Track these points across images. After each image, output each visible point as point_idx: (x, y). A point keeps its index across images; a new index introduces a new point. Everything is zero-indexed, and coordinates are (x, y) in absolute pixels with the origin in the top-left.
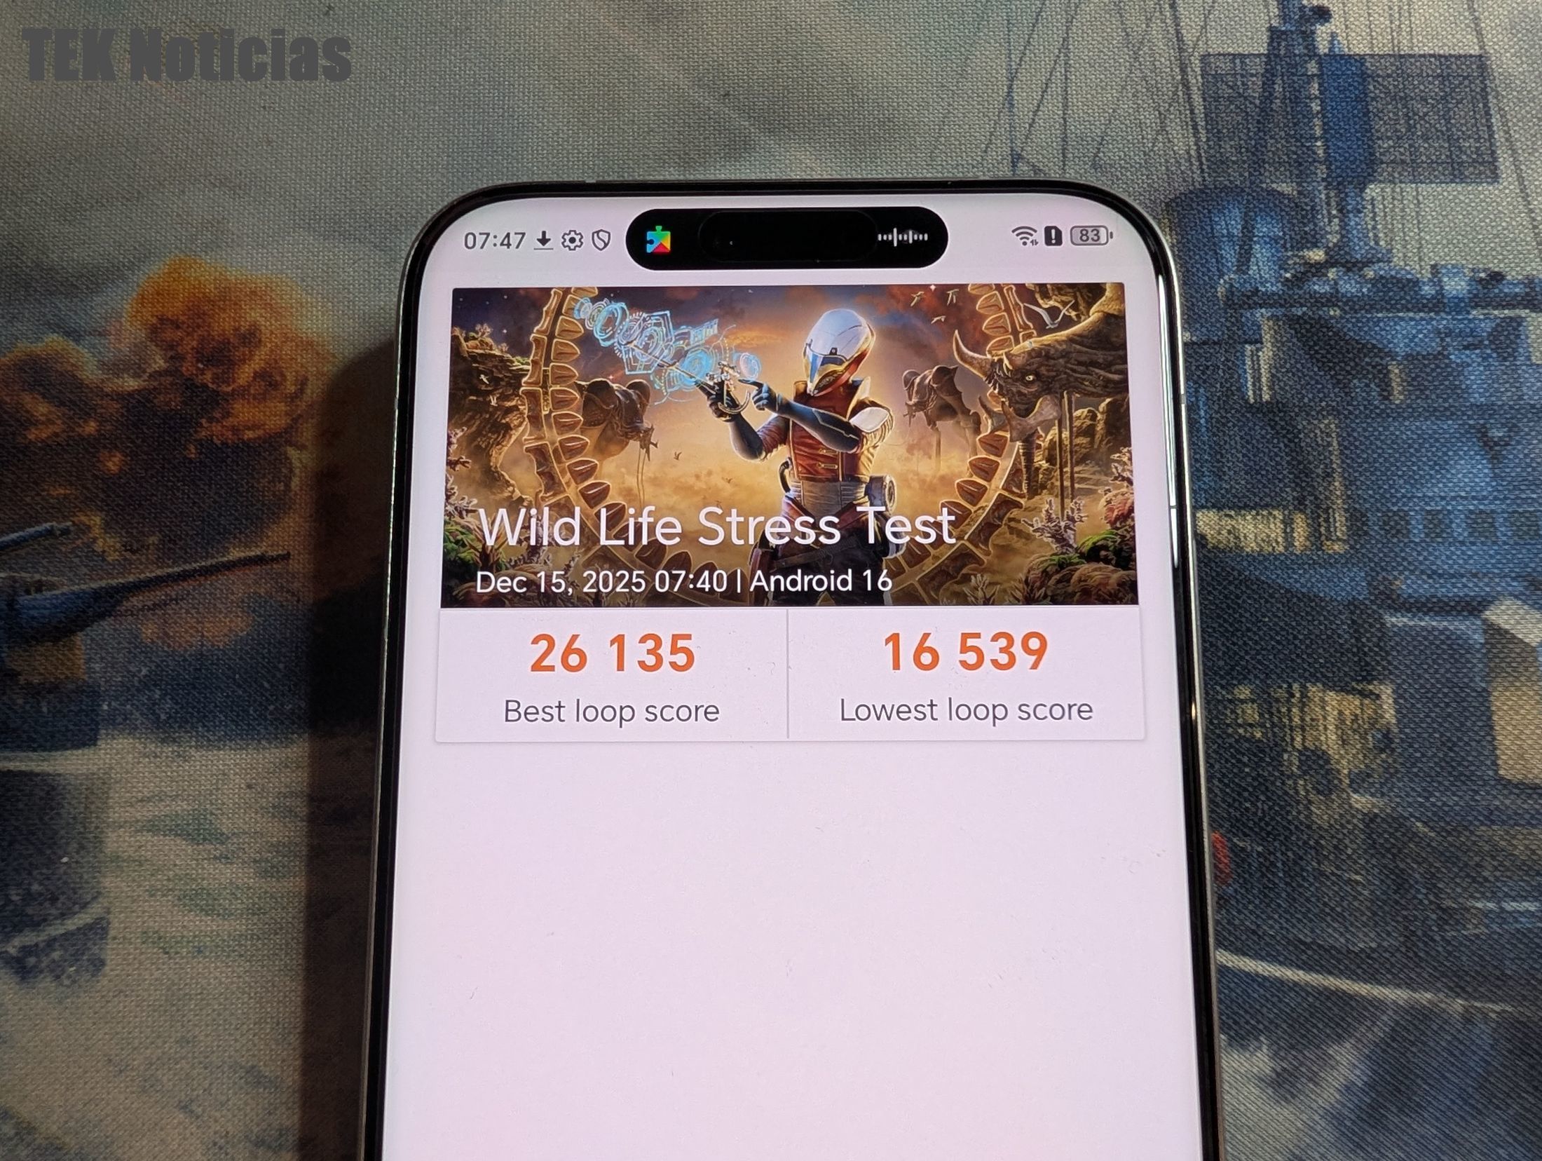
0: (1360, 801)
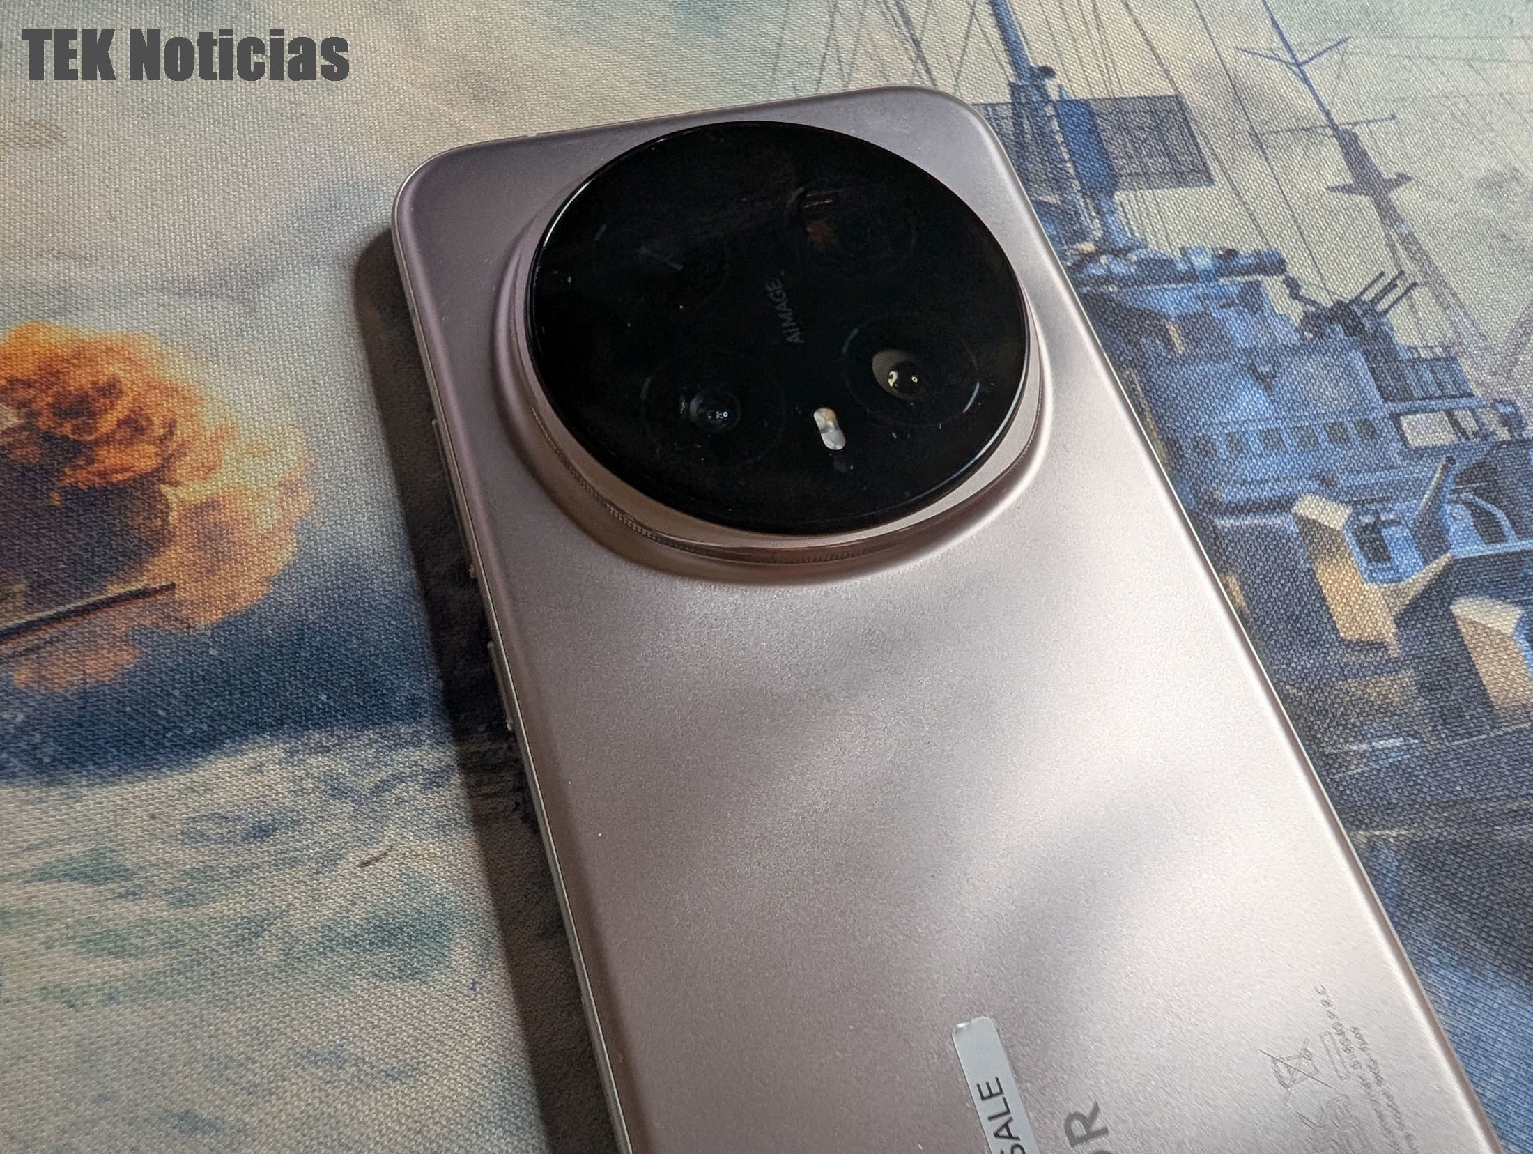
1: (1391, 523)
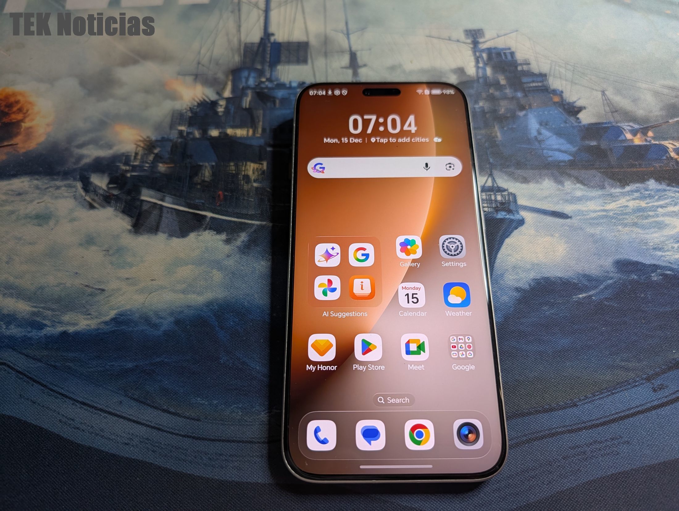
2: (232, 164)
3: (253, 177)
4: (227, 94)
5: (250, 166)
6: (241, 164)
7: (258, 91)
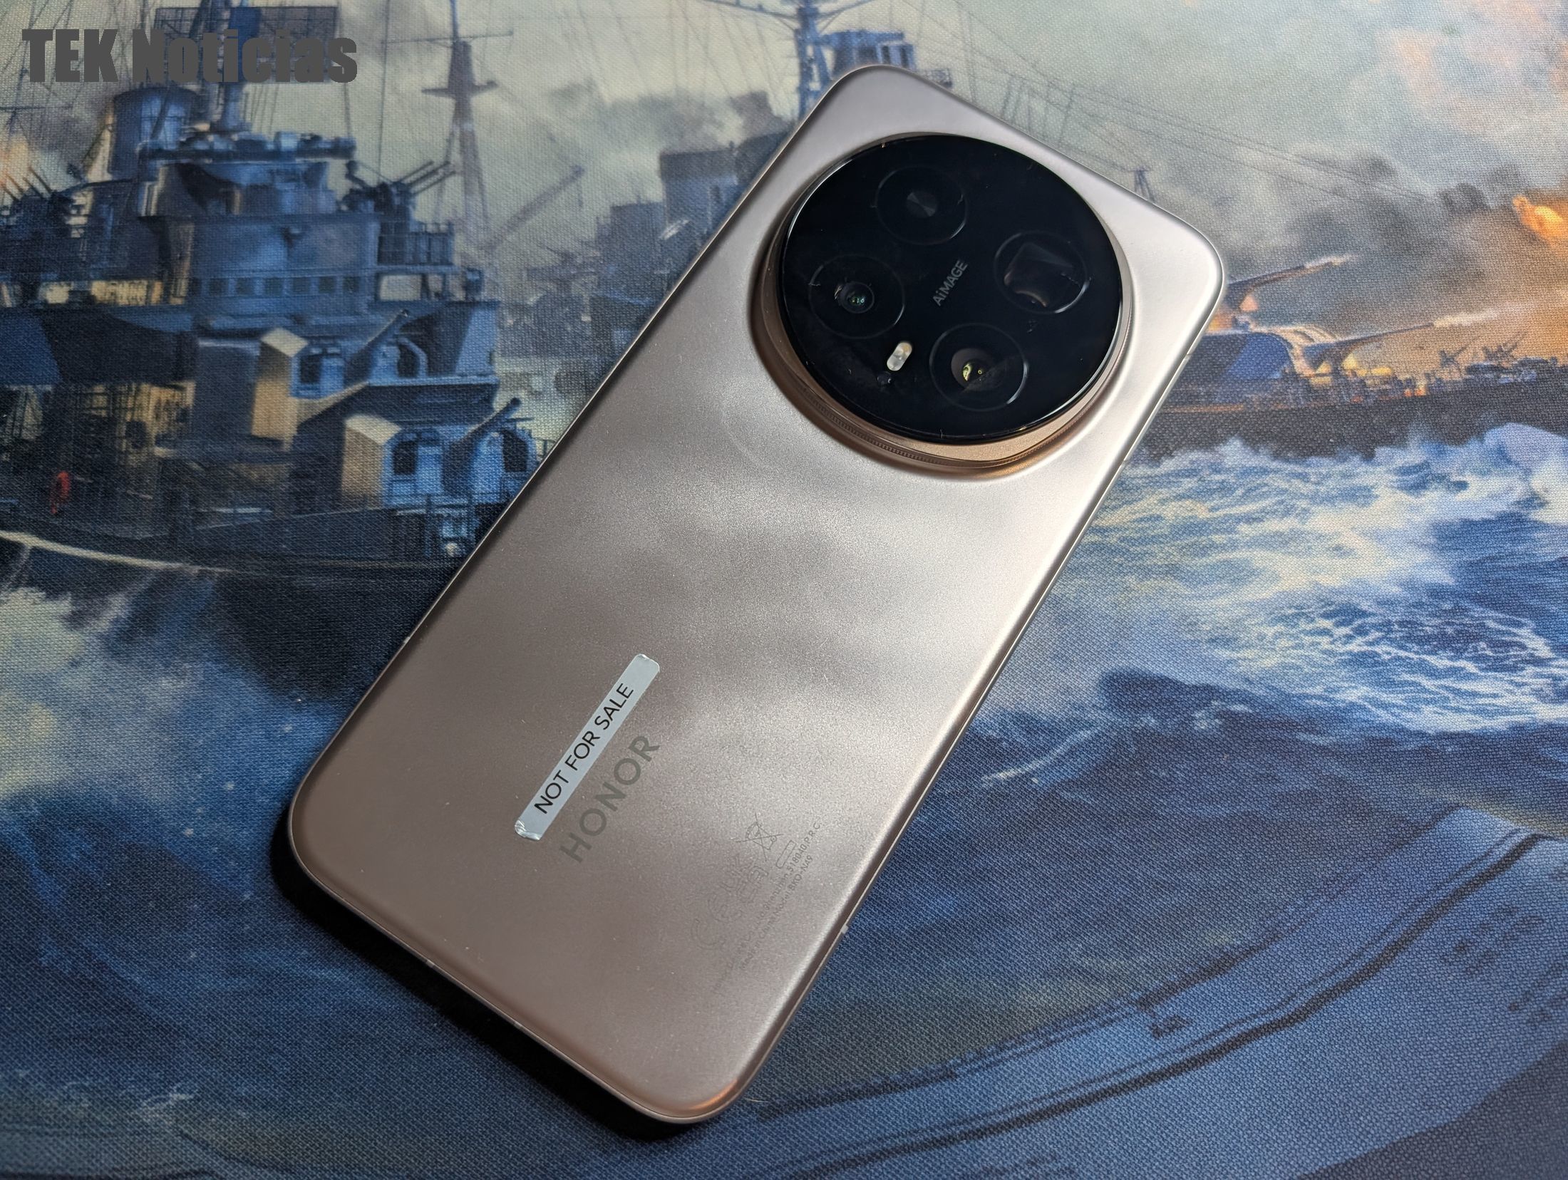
0: (160, 451)
1: (333, 355)
2: (99, 389)
3: (154, 430)
4: (98, 172)
5: (149, 395)
6: (124, 389)
7: (184, 161)
